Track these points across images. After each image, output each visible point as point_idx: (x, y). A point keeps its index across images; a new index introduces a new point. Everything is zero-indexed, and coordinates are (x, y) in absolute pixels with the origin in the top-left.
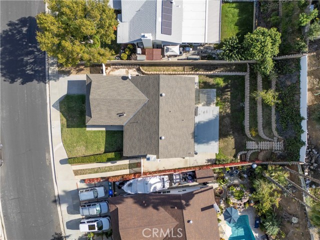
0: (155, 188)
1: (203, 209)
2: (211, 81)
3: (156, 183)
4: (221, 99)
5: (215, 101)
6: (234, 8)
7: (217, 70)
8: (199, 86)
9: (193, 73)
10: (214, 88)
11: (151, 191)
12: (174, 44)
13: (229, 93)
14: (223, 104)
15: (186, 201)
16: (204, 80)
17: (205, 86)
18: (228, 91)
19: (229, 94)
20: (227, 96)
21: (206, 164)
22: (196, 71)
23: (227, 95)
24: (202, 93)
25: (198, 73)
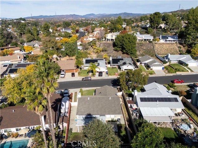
0: (63, 106)
2: (123, 130)
3: (65, 106)
6: (175, 136)
7: (130, 130)
8: (119, 124)
9: (126, 120)
11: (63, 103)
12: (137, 105)
15: (54, 107)
17: (120, 127)
21: (70, 128)
22: (127, 121)
24: (115, 126)
25: (126, 122)
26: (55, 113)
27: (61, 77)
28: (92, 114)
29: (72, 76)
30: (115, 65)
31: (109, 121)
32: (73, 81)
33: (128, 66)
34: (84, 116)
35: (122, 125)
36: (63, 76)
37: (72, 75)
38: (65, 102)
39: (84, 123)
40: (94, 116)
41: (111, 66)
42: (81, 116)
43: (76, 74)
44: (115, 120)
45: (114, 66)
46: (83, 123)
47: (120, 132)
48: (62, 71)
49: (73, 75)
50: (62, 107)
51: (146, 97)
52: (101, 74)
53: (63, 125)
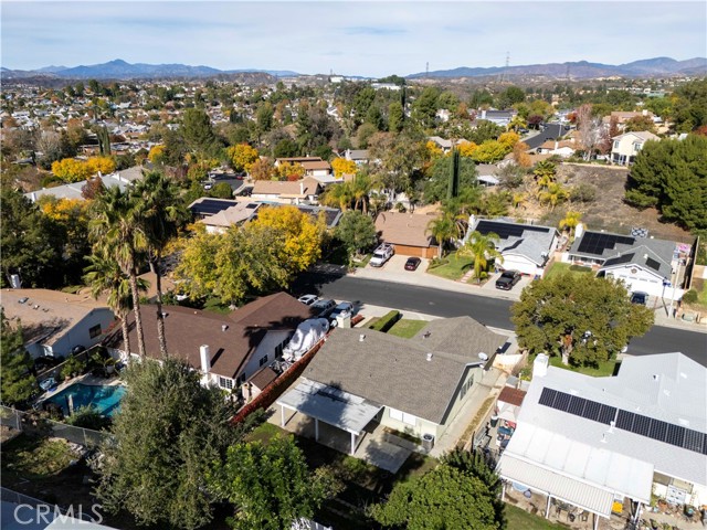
0: (297, 340)
1: (221, 351)
2: (416, 475)
3: (301, 344)
4: (367, 472)
5: (369, 462)
8: (418, 454)
10: (399, 471)
13: (372, 488)
14: (355, 471)
16: (424, 466)
17: (414, 462)
18: (377, 488)
19: (368, 487)
20: (367, 483)
21: (271, 407)
23: (370, 484)
24: (401, 452)
26: (248, 349)
27: (372, 264)
28: (344, 387)
29: (406, 269)
30: (590, 260)
31: (395, 433)
32: (399, 284)
33: (634, 271)
34: (318, 386)
35: (426, 460)
36: (378, 261)
37: (406, 265)
38: (306, 332)
39: (301, 403)
40: (346, 396)
41: (571, 258)
42: (312, 383)
43: (425, 263)
44: (416, 436)
45: (585, 264)
46: (296, 404)
47: (401, 476)
48: (383, 245)
49: (413, 264)
50: (292, 343)
51: (574, 393)
52: (506, 280)
53: (250, 390)
